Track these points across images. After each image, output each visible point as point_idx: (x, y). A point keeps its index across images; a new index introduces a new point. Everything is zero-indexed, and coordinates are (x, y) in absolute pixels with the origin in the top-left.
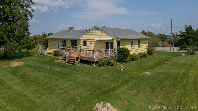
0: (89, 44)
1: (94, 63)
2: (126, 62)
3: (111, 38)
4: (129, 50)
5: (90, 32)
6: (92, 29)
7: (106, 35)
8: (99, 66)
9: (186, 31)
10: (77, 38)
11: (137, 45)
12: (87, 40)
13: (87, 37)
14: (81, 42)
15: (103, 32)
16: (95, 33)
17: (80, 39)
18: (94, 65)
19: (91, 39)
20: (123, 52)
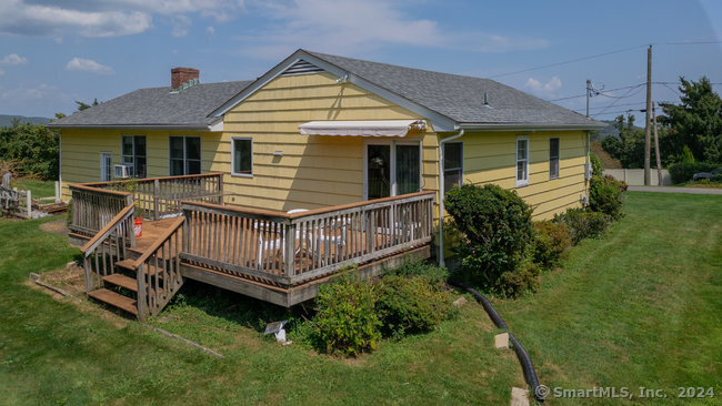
0: (269, 160)
1: (277, 313)
2: (513, 291)
3: (407, 124)
4: (528, 201)
5: (270, 86)
6: (286, 67)
7: (367, 102)
8: (319, 343)
9: (684, 100)
10: (197, 123)
11: (546, 166)
12: (255, 138)
13: (255, 117)
14: (222, 147)
15: (348, 84)
16: (299, 93)
17: (214, 129)
18: (281, 335)
19: (277, 128)
20: (492, 216)
